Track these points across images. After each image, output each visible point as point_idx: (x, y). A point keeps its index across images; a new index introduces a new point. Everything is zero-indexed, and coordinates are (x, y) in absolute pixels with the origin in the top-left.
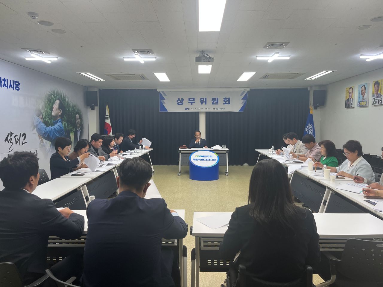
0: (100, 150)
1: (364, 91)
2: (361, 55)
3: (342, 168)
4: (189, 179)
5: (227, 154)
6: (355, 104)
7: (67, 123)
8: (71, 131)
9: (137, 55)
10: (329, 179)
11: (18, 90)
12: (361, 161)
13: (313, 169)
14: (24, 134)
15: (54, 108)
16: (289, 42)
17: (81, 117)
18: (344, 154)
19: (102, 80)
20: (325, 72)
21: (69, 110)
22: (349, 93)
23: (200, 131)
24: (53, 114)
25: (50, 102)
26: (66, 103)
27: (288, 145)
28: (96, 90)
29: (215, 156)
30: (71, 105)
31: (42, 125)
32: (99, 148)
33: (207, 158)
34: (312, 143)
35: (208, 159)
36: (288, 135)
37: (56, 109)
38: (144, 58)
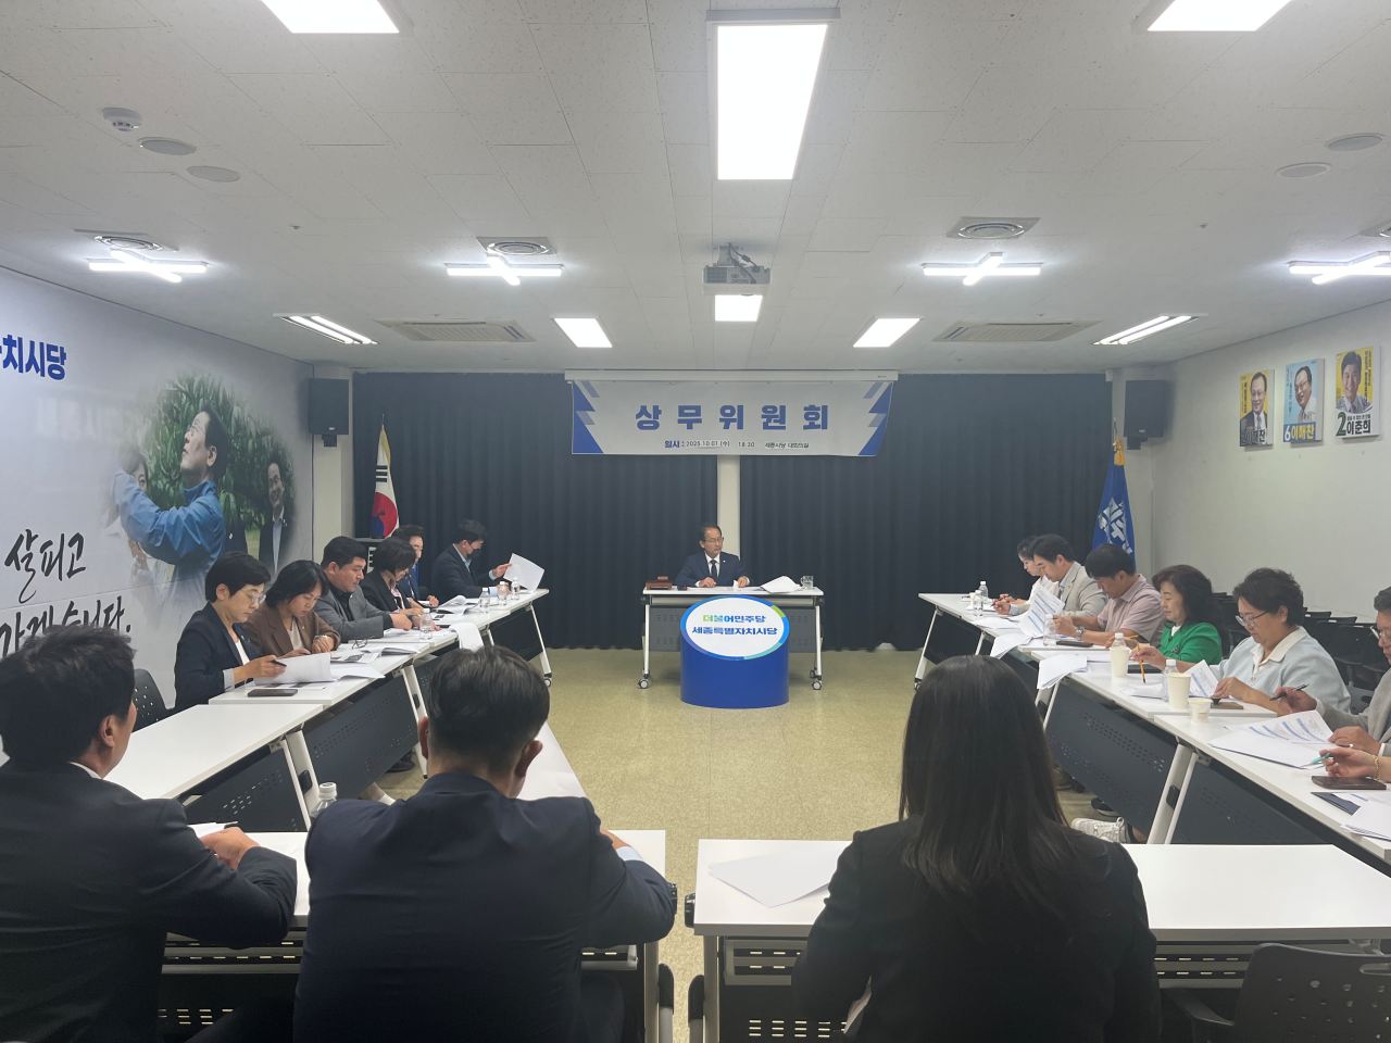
0: (357, 599)
1: (1305, 387)
2: (1292, 263)
3: (1231, 668)
4: (679, 700)
5: (818, 608)
6: (1275, 432)
7: (234, 495)
8: (251, 524)
9: (496, 256)
10: (1185, 711)
11: (61, 377)
12: (1300, 646)
13: (1130, 671)
14: (78, 538)
15: (187, 441)
16: (1037, 219)
17: (287, 474)
18: (1237, 617)
19: (366, 341)
20: (1167, 318)
21: (244, 449)
22: (1254, 395)
23: (720, 525)
24: (186, 463)
25: (176, 418)
26: (233, 422)
27: (1037, 578)
28: (344, 375)
29: (775, 619)
30: (252, 428)
31: (142, 503)
32: (353, 589)
33: (746, 625)
34: (1121, 577)
35: (749, 630)
36: (1038, 543)
37: (196, 446)
38: (520, 266)
